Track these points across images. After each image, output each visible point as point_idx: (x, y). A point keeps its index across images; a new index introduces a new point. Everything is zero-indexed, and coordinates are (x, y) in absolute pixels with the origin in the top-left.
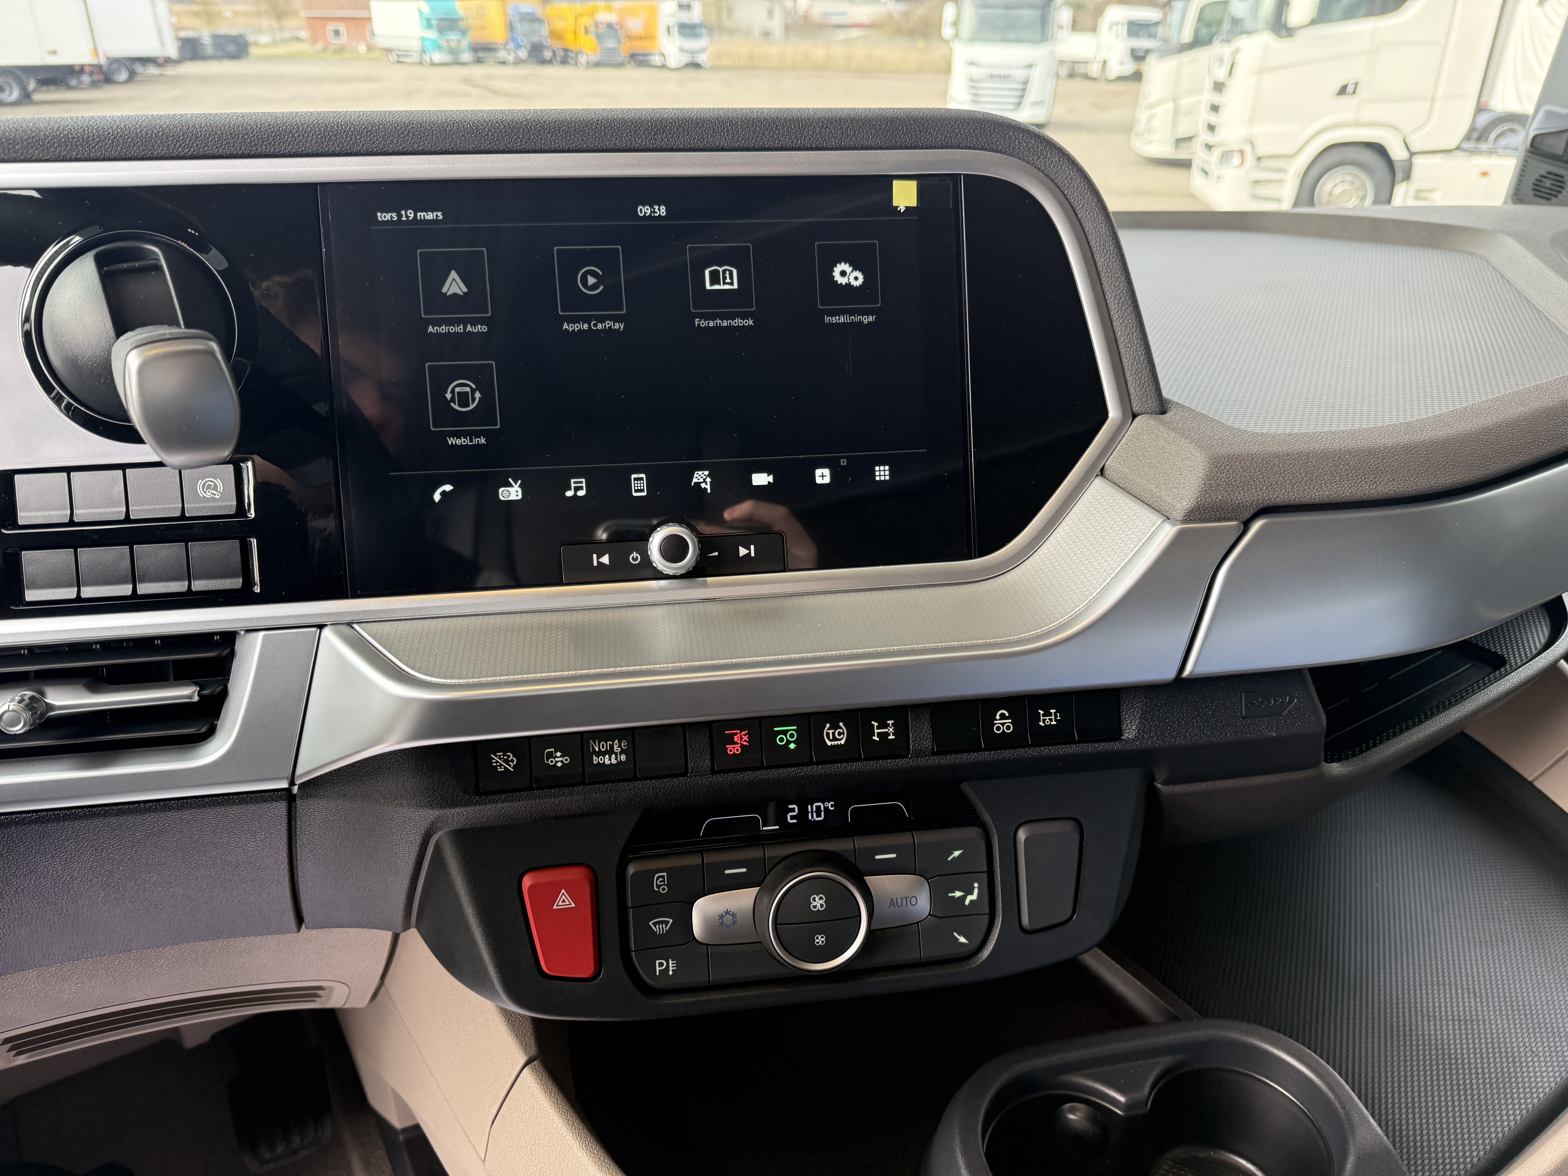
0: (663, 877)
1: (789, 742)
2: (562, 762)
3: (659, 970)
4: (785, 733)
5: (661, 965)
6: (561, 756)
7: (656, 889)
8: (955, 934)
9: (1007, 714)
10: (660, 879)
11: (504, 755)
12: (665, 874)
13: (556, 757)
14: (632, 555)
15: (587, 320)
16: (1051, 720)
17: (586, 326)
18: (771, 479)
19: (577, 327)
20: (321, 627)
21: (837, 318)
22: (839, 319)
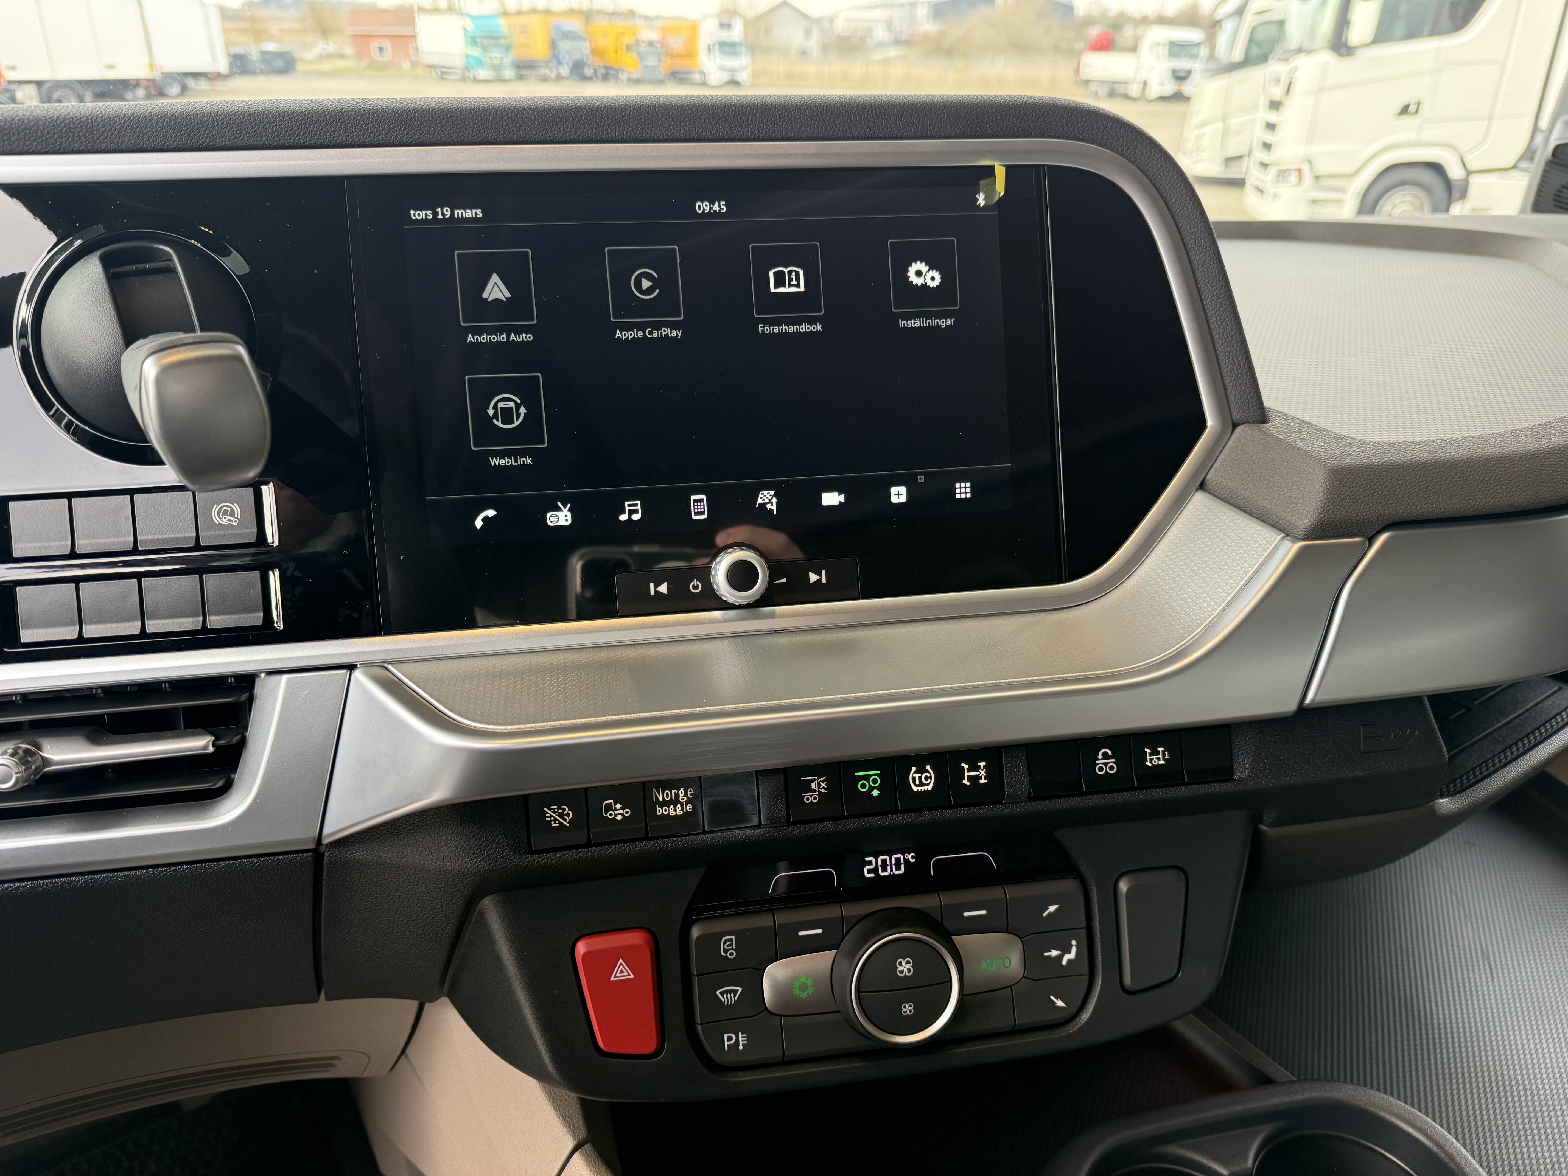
0: (731, 940)
1: (872, 789)
2: (622, 814)
3: (728, 1045)
4: (867, 778)
5: (730, 1039)
6: (621, 809)
7: (723, 954)
8: (1052, 997)
9: (1110, 753)
10: (728, 943)
11: (558, 809)
12: (733, 937)
13: (616, 809)
14: (692, 583)
15: (641, 327)
16: (1159, 759)
17: (640, 334)
18: (842, 498)
19: (631, 334)
20: (351, 667)
21: (913, 321)
22: (915, 323)
